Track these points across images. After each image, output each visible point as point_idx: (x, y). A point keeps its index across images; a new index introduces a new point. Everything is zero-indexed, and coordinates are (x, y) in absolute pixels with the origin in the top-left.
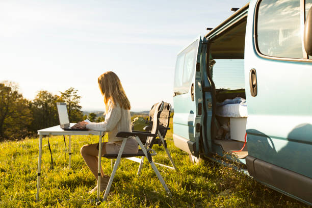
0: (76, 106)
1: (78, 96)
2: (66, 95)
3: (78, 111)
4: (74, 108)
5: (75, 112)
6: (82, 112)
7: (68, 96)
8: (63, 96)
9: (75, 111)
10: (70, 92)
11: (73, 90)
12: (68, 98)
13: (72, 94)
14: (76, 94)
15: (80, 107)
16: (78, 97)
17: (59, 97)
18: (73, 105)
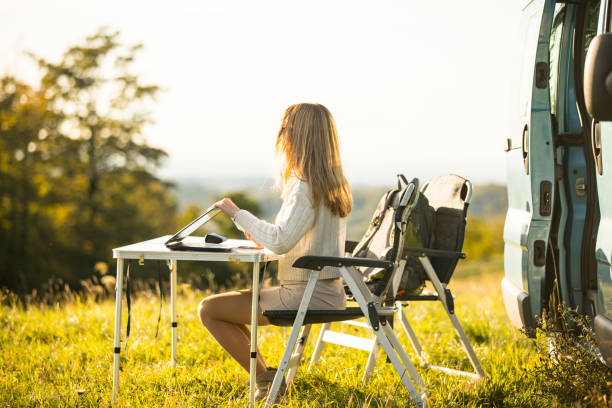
0: (131, 145)
1: (143, 83)
2: (68, 73)
3: (143, 177)
4: (118, 160)
5: (129, 189)
6: (169, 185)
7: (82, 84)
8: (49, 83)
9: (127, 179)
10: (92, 56)
11: (109, 45)
12: (84, 95)
13: (107, 67)
14: (132, 70)
15: (154, 154)
16: (141, 91)
17: (23, 88)
18: (112, 142)
